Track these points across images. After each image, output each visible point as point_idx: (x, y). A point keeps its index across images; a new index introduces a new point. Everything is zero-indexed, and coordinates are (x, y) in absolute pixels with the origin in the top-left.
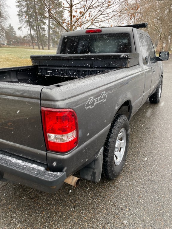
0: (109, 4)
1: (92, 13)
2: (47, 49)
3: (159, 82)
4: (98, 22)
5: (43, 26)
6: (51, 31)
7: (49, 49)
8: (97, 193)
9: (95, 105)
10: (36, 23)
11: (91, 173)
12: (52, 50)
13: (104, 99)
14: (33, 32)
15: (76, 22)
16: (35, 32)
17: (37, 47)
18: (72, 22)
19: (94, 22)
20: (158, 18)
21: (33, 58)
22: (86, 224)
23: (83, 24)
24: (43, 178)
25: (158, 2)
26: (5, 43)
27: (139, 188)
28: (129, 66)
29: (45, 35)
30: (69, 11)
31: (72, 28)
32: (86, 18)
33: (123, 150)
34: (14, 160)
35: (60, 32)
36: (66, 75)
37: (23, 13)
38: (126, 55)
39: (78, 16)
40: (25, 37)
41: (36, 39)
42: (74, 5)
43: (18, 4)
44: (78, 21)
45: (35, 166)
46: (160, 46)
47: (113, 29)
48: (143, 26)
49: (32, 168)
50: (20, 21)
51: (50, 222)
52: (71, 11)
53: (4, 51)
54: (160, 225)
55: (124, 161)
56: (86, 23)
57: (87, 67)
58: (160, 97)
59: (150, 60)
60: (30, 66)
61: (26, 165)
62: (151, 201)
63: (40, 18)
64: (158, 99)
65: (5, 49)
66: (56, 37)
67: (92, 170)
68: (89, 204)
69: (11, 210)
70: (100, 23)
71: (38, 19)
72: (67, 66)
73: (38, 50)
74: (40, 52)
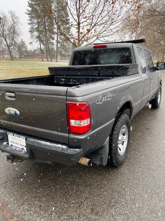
0: (112, 21)
1: (97, 29)
2: (55, 62)
3: (158, 89)
4: (103, 37)
5: (52, 40)
6: (59, 45)
7: (57, 61)
8: (104, 177)
9: (103, 102)
10: (46, 38)
11: (99, 159)
12: (61, 62)
13: (110, 98)
14: (42, 47)
15: (83, 37)
16: (45, 46)
17: (46, 60)
18: (80, 38)
19: (99, 37)
20: (159, 31)
21: (50, 69)
22: (96, 198)
23: (89, 39)
24: (66, 152)
25: (159, 17)
26: (17, 56)
27: (139, 174)
28: (129, 74)
29: (53, 48)
30: (77, 28)
31: (80, 43)
32: (91, 34)
33: (125, 144)
34: (43, 142)
35: (67, 46)
36: (77, 83)
37: (34, 29)
38: (127, 66)
39: (85, 32)
40: (35, 50)
41: (45, 52)
42: (82, 23)
43: (30, 22)
44: (85, 37)
45: (59, 145)
46: (161, 57)
47: (116, 44)
48: (142, 41)
49: (58, 146)
50: (31, 37)
51: (67, 196)
52: (79, 28)
53: (17, 64)
54: (155, 200)
55: (126, 153)
56: (92, 38)
57: (95, 76)
58: (160, 102)
59: (148, 70)
60: (48, 76)
61: (53, 145)
62: (149, 183)
63: (50, 34)
64: (158, 105)
65: (18, 61)
66: (63, 50)
67: (100, 156)
68: (98, 185)
69: (36, 187)
70: (104, 38)
71: (48, 35)
72: (78, 75)
73: (47, 63)
74: (49, 64)
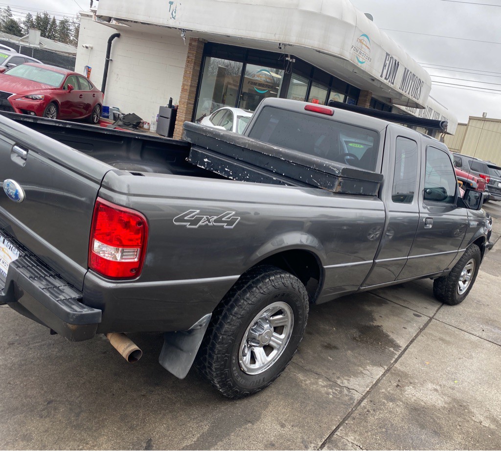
9: (200, 226)
13: (229, 223)
28: (339, 191)
72: (238, 160)
